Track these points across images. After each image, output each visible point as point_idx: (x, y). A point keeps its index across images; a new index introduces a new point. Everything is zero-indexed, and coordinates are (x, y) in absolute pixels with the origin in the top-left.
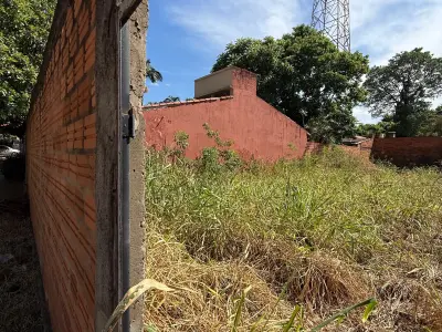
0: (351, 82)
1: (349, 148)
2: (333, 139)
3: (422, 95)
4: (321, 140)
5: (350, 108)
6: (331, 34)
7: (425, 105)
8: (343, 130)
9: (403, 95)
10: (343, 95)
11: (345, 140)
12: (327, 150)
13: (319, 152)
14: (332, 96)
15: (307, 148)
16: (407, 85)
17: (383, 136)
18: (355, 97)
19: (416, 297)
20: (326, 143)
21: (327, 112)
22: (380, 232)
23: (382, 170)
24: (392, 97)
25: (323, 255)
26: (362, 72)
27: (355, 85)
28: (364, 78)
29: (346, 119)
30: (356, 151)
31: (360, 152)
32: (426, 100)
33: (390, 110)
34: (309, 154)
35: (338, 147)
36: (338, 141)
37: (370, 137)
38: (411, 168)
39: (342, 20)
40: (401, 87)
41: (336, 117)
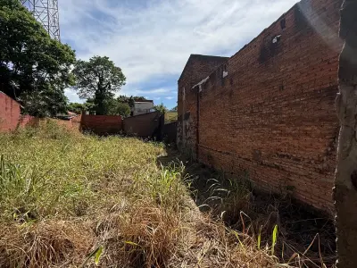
0: (63, 67)
1: (62, 122)
2: (48, 113)
3: (110, 88)
4: (36, 114)
5: (62, 89)
6: (41, 19)
7: (112, 95)
8: (57, 107)
9: (99, 85)
10: (56, 76)
11: (59, 115)
12: (43, 123)
13: (34, 125)
14: (46, 75)
15: (21, 120)
16: (101, 80)
17: (88, 113)
18: (66, 80)
20: (42, 117)
21: (40, 89)
23: (88, 138)
24: (92, 86)
26: (71, 62)
27: (66, 70)
28: (72, 67)
29: (59, 98)
30: (68, 124)
31: (72, 125)
32: (112, 92)
33: (92, 95)
34: (23, 127)
35: (54, 120)
36: (53, 115)
37: (78, 113)
38: (106, 136)
39: (51, 11)
40: (98, 80)
41: (50, 94)
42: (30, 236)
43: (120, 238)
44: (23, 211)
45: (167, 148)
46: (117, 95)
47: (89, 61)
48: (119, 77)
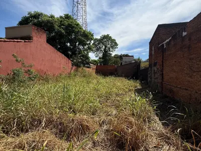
0: (88, 42)
1: (88, 69)
2: (82, 65)
3: (110, 51)
4: (77, 65)
5: (88, 53)
6: (80, 21)
7: (111, 54)
8: (86, 62)
9: (105, 50)
10: (85, 47)
11: (86, 65)
12: (80, 69)
13: (76, 70)
14: (81, 47)
15: (72, 68)
16: (106, 47)
17: (99, 64)
18: (90, 49)
19: (110, 123)
20: (80, 67)
21: (79, 54)
22: (100, 101)
23: (99, 77)
24: (101, 50)
25: (79, 115)
26: (92, 39)
27: (89, 44)
28: (92, 42)
29: (88, 58)
30: (90, 70)
32: (111, 53)
33: (101, 55)
34: (72, 71)
35: (84, 68)
36: (84, 66)
37: (95, 65)
38: (108, 76)
39: (84, 17)
40: (104, 47)
41: (83, 56)
42: (73, 120)
43: (112, 130)
44: (71, 108)
45: (141, 84)
46: (113, 54)
47: (100, 38)
48: (114, 44)
